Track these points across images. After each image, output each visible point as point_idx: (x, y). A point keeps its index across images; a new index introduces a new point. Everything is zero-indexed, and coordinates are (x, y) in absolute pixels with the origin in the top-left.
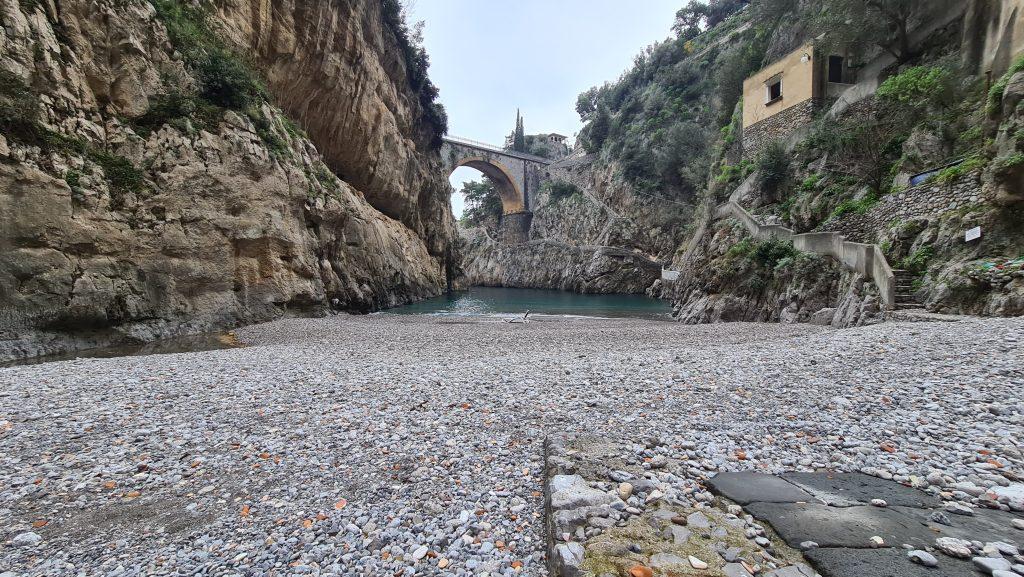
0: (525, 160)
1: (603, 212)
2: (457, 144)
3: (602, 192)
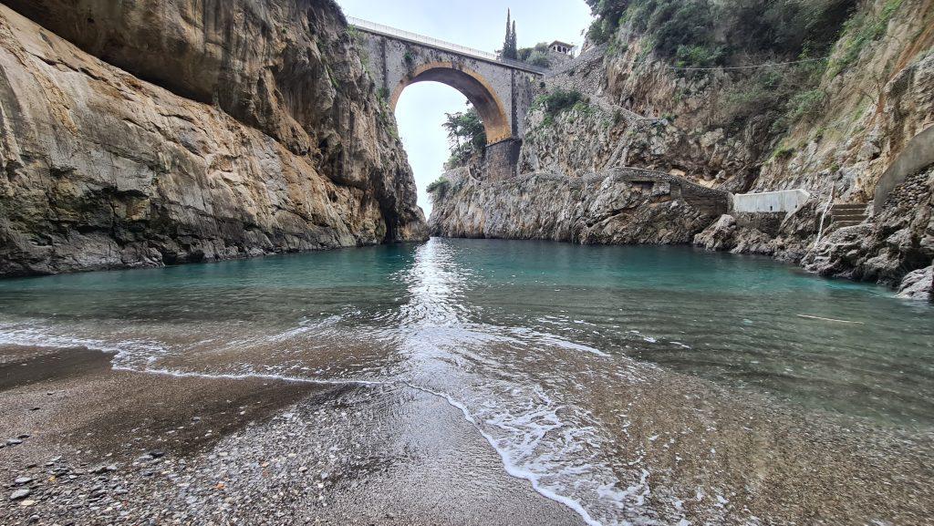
0: (512, 69)
1: (619, 119)
2: (414, 44)
3: (618, 92)
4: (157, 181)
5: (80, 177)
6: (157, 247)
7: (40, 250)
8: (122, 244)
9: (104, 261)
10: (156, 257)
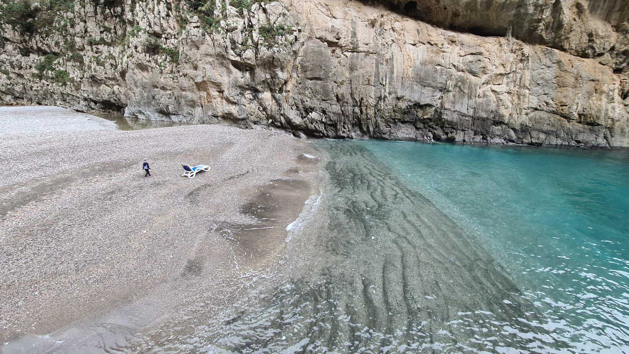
4: (442, 97)
5: (406, 100)
6: (431, 132)
7: (386, 130)
8: (417, 129)
9: (407, 136)
10: (429, 137)
